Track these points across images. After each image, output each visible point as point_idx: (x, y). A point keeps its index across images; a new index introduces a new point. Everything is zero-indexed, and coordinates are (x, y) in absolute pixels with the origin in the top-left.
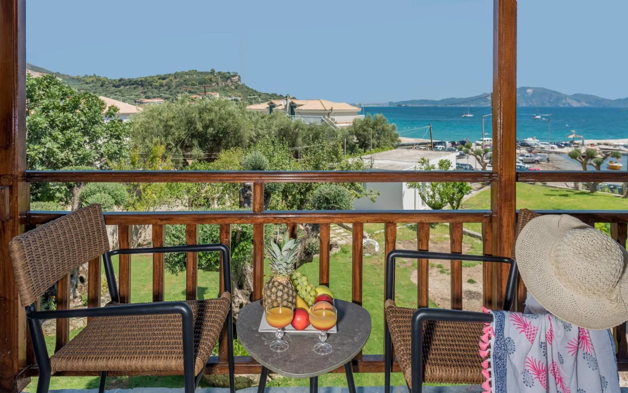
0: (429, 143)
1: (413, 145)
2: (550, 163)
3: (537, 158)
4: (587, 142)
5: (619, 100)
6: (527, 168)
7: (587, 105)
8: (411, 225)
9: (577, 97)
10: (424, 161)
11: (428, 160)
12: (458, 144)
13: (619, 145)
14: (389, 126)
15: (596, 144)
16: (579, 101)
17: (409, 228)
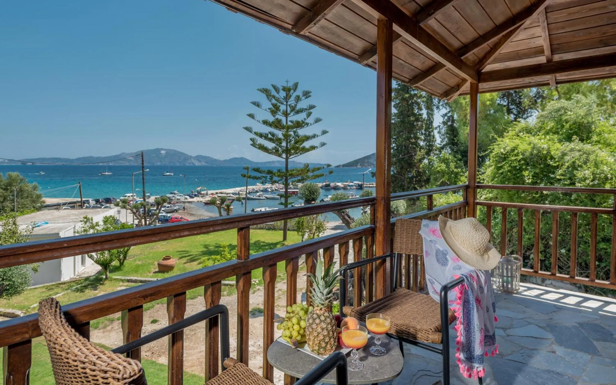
0: (78, 202)
1: (59, 205)
2: (186, 211)
3: (175, 208)
4: (210, 192)
5: (225, 161)
6: (169, 217)
7: (205, 164)
8: (77, 288)
9: (199, 158)
10: (87, 219)
11: (92, 218)
12: (102, 202)
13: (229, 193)
14: (29, 187)
15: (215, 193)
16: (200, 161)
17: (74, 291)
